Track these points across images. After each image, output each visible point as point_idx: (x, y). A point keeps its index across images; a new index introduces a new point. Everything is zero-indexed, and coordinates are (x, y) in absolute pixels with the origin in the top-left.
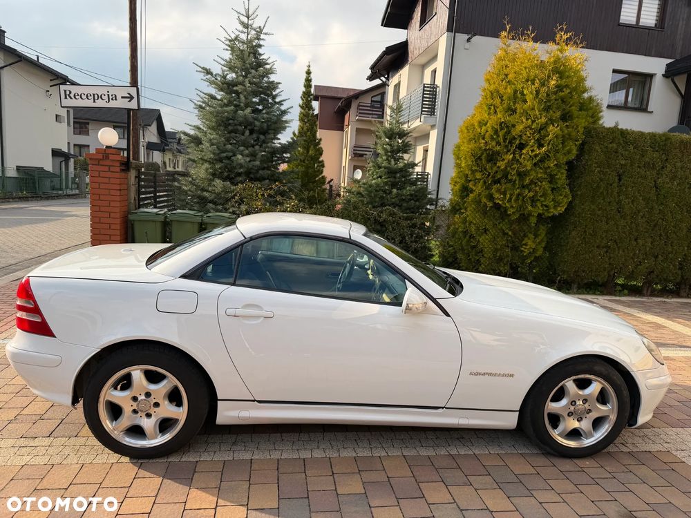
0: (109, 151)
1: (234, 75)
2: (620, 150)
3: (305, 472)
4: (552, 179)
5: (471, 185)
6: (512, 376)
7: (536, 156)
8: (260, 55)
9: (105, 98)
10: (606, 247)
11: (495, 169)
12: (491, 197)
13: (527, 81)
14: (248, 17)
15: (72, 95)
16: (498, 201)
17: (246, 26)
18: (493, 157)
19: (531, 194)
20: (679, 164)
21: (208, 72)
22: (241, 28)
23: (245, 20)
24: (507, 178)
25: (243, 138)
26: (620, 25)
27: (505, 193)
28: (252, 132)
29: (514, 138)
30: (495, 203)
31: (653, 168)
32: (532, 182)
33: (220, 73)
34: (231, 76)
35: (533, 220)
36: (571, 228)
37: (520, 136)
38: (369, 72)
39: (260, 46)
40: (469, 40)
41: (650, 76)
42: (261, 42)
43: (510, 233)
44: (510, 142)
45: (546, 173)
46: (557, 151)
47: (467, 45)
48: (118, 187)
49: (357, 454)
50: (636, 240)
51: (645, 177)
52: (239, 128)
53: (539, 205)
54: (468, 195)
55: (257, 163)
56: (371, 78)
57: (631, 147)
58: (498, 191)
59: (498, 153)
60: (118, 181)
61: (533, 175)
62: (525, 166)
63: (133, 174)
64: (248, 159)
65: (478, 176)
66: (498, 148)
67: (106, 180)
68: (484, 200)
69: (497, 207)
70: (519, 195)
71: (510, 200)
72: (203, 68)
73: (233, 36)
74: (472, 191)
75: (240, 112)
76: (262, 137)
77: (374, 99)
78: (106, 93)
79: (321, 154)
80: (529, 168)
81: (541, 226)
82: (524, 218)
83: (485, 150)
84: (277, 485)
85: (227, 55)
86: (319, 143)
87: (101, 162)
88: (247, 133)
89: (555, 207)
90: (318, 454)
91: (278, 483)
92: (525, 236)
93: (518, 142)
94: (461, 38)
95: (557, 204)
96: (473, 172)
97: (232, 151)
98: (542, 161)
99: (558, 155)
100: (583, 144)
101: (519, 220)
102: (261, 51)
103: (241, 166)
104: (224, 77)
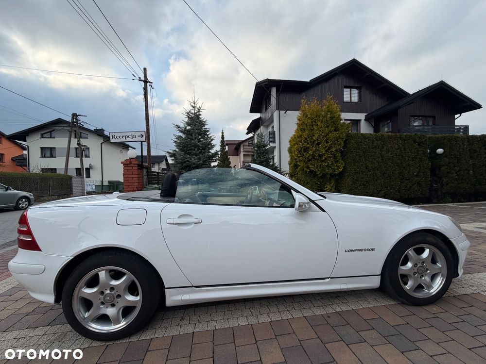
0: (132, 160)
1: (190, 127)
2: (363, 141)
3: (234, 342)
4: (335, 157)
5: (298, 163)
6: (373, 250)
7: (326, 147)
8: (201, 118)
9: (131, 137)
10: (363, 185)
11: (308, 155)
12: (308, 167)
13: (317, 116)
14: (194, 103)
15: (115, 137)
16: (311, 169)
17: (194, 107)
18: (306, 150)
19: (326, 164)
20: (389, 146)
21: (178, 127)
22: (192, 108)
23: (193, 105)
24: (314, 158)
25: (194, 152)
26: (344, 102)
27: (314, 165)
28: (198, 149)
29: (315, 141)
30: (310, 170)
31: (378, 148)
32: (326, 159)
33: (184, 126)
34: (188, 128)
35: (328, 176)
36: (346, 177)
37: (318, 139)
38: (247, 131)
39: (200, 115)
40: (285, 113)
41: (360, 121)
42: (201, 113)
43: (319, 183)
44: (313, 143)
45: (331, 154)
46: (335, 144)
47: (285, 115)
48: (137, 176)
49: (271, 319)
50: (376, 180)
51: (375, 153)
52: (193, 148)
53: (330, 169)
54: (297, 168)
55: (201, 162)
56: (247, 134)
57: (367, 140)
58: (311, 164)
59: (308, 148)
60: (137, 173)
61: (326, 156)
62: (322, 152)
63: (145, 171)
64: (197, 160)
65: (301, 159)
66: (308, 145)
67: (131, 173)
68: (305, 169)
69: (311, 171)
70: (320, 165)
71: (317, 168)
72: (177, 126)
73: (188, 111)
74: (299, 166)
75: (193, 141)
76: (203, 151)
77: (250, 143)
78: (131, 135)
79: (230, 164)
80: (323, 153)
81: (332, 179)
82: (324, 176)
83: (303, 147)
84: (212, 359)
85: (186, 120)
86: (229, 159)
87: (129, 165)
88: (196, 149)
89: (338, 169)
90: (243, 322)
91: (213, 357)
92: (325, 184)
93: (316, 142)
94: (282, 112)
95: (339, 167)
96: (298, 157)
97: (190, 158)
98: (329, 149)
99: (336, 146)
100: (346, 140)
101: (321, 177)
102: (200, 117)
103: (194, 164)
104: (186, 128)
